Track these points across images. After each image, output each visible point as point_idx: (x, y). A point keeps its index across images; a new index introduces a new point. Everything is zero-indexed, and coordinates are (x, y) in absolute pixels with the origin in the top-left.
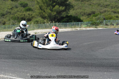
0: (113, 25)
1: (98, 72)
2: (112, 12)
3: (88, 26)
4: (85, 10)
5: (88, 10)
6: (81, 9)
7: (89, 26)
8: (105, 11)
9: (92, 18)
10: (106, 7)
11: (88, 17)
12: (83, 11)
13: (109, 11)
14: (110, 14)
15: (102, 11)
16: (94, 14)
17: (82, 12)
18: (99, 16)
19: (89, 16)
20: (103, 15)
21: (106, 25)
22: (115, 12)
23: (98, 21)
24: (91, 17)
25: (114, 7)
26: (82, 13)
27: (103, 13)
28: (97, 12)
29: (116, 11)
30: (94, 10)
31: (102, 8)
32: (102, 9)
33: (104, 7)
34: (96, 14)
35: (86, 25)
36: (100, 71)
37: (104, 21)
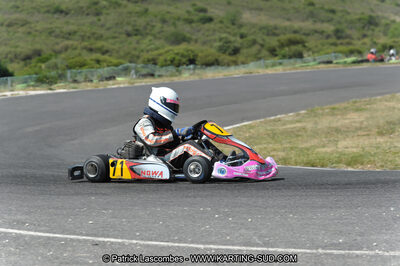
0: (92, 81)
1: (75, 197)
2: (85, 51)
3: (29, 86)
4: (17, 47)
5: (25, 47)
6: (6, 45)
7: (33, 86)
8: (66, 49)
9: (35, 66)
10: (67, 39)
11: (26, 65)
12: (13, 50)
13: (75, 49)
14: (80, 55)
15: (57, 48)
16: (40, 55)
17: (10, 52)
18: (53, 60)
19: (28, 61)
20: (64, 59)
21: (75, 81)
22: (91, 50)
23: (53, 73)
24: (33, 64)
25: (89, 37)
26: (9, 56)
27: (60, 52)
28: (47, 52)
29: (93, 47)
30: (38, 46)
31: (58, 40)
32: (57, 44)
33: (63, 37)
34: (44, 56)
35: (24, 85)
36: (77, 194)
37: (69, 74)
